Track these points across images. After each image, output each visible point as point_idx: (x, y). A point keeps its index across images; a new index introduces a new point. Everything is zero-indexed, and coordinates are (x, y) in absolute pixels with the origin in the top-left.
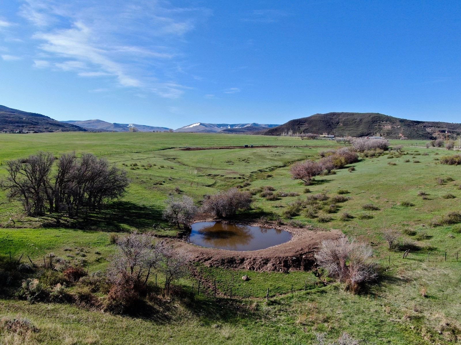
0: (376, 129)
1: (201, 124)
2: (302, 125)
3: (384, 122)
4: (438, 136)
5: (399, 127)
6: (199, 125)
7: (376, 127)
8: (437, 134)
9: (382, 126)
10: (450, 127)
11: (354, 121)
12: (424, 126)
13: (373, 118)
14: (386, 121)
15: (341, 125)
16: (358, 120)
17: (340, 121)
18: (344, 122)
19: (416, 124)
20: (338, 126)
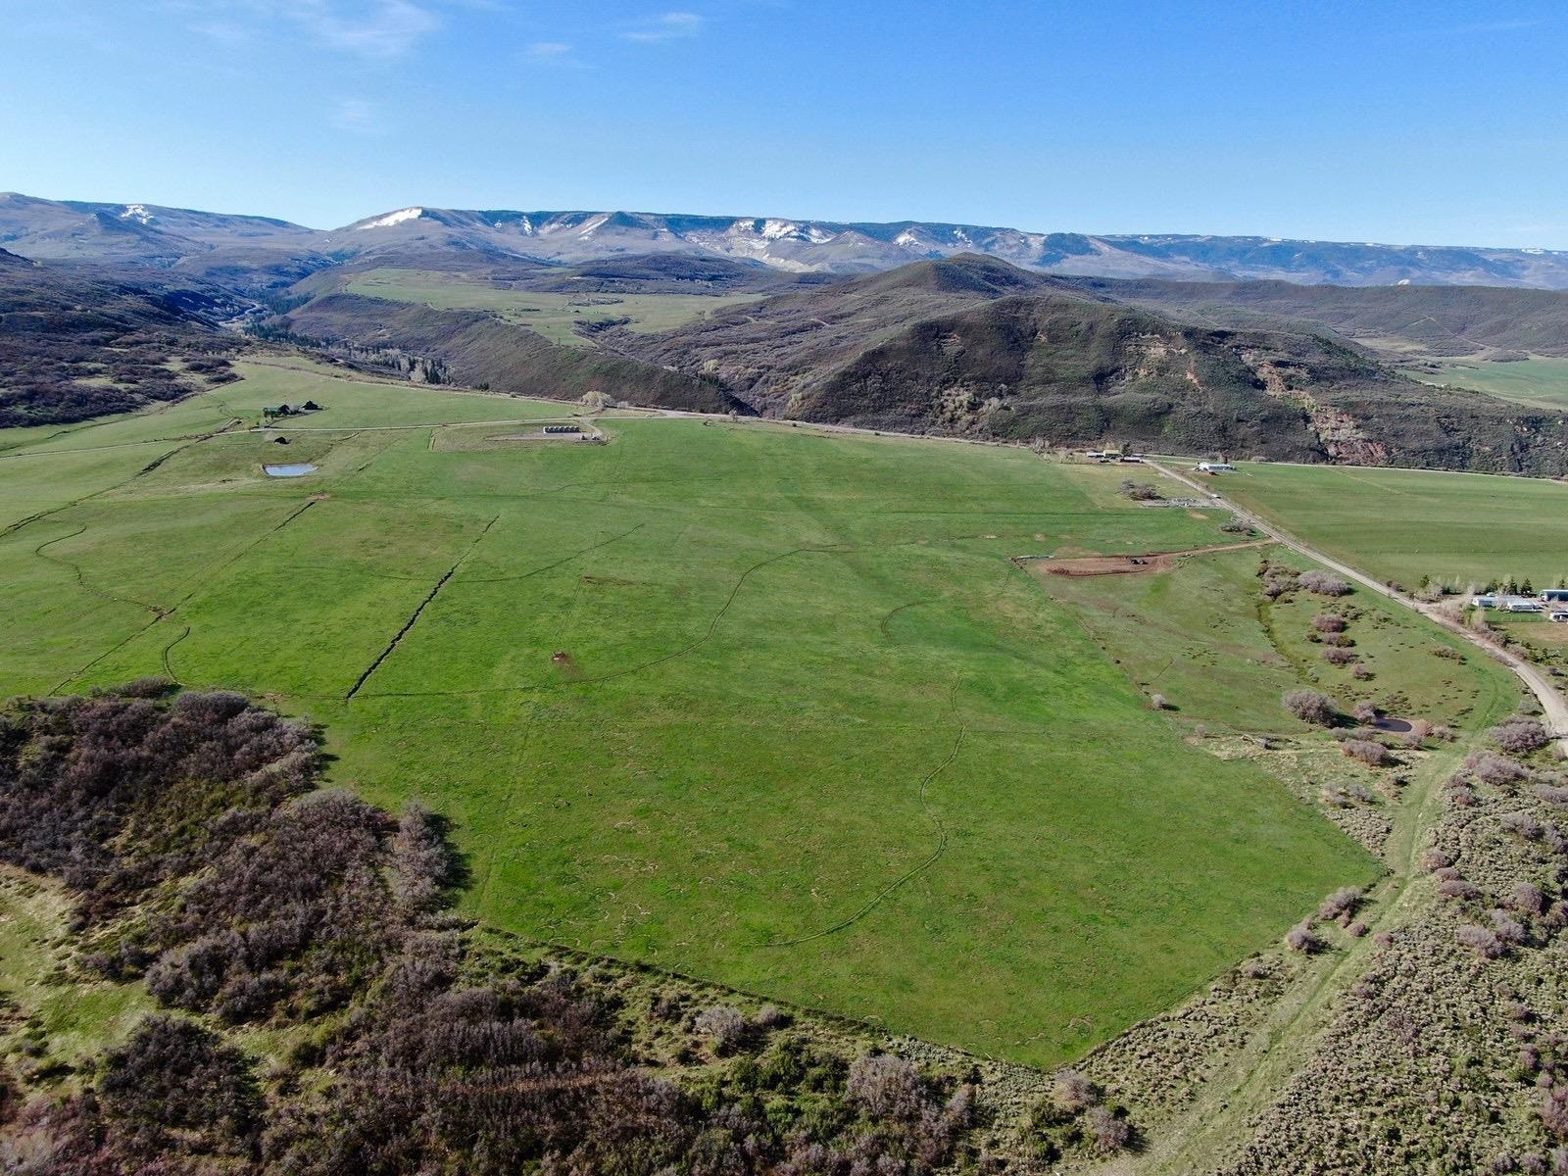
0: (1131, 356)
1: (425, 213)
2: (945, 337)
3: (1148, 336)
4: (1270, 375)
5: (1183, 351)
6: (420, 217)
7: (1131, 349)
8: (1265, 370)
9: (1144, 348)
10: (1293, 349)
11: (1075, 329)
12: (1237, 347)
13: (1121, 322)
14: (1153, 334)
15: (1044, 338)
16: (1083, 327)
17: (1040, 327)
18: (1050, 330)
19: (1220, 342)
20: (1035, 344)
